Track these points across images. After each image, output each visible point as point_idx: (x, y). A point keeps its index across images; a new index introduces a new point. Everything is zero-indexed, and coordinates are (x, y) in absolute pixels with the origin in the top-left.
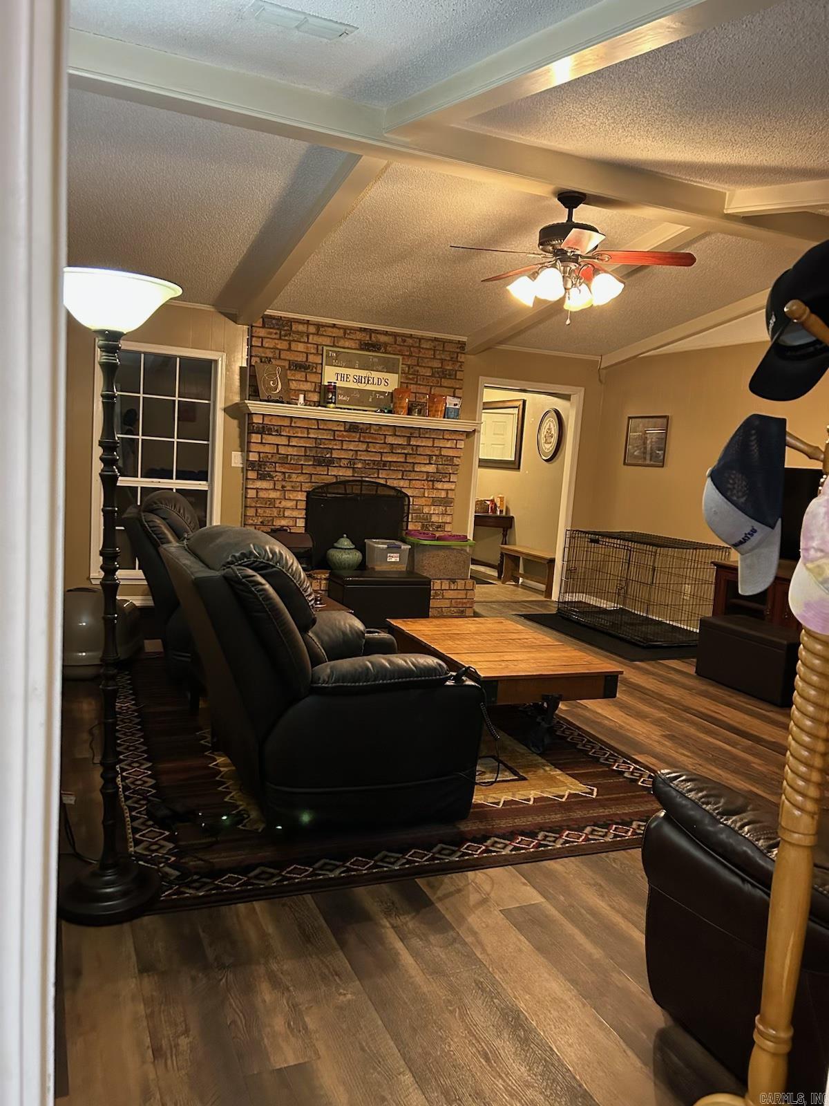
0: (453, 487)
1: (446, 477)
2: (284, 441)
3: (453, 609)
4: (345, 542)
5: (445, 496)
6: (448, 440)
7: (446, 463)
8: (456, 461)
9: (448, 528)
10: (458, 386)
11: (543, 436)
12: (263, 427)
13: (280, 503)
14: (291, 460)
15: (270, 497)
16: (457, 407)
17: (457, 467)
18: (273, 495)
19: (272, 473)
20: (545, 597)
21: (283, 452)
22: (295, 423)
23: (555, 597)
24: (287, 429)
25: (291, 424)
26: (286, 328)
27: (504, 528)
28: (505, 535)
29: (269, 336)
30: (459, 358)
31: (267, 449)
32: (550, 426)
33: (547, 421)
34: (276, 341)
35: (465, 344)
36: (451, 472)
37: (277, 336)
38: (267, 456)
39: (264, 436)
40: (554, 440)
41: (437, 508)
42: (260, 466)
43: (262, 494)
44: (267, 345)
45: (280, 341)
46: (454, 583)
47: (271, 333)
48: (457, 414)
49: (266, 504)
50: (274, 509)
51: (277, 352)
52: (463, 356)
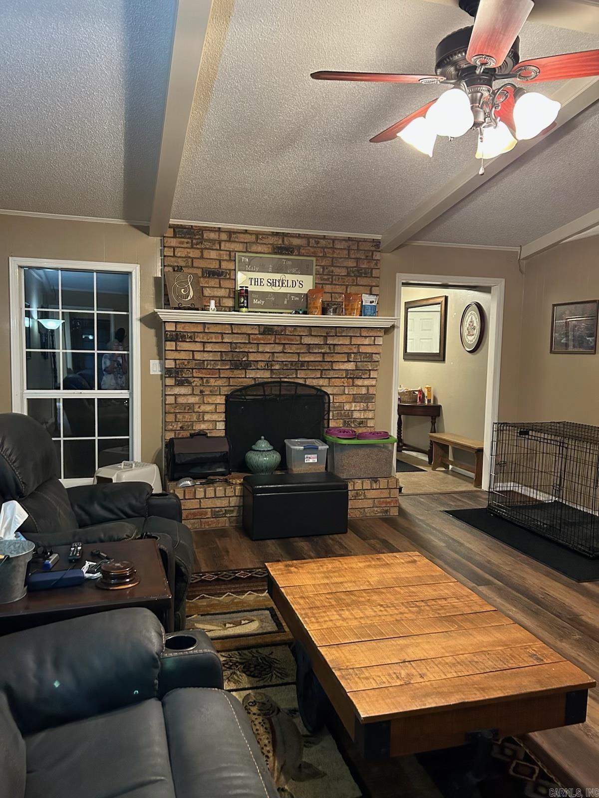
0: (374, 383)
1: (366, 373)
2: (198, 347)
3: (376, 509)
4: (263, 444)
5: (366, 392)
6: (366, 337)
7: (365, 360)
8: (376, 358)
9: (371, 423)
10: (374, 284)
11: (465, 329)
12: (177, 334)
13: (199, 407)
14: (207, 366)
15: (189, 402)
16: (373, 304)
17: (377, 363)
18: (192, 400)
19: (189, 379)
20: (475, 486)
21: (199, 358)
22: (208, 329)
23: (485, 486)
24: (201, 335)
25: (204, 330)
26: (197, 237)
27: (432, 417)
28: (433, 423)
29: (180, 245)
30: (374, 256)
31: (183, 356)
32: (472, 319)
33: (469, 314)
34: (188, 250)
35: (380, 242)
36: (370, 368)
37: (189, 245)
38: (184, 363)
39: (178, 343)
40: (476, 332)
41: (358, 404)
42: (177, 373)
43: (181, 400)
44: (179, 255)
45: (192, 250)
46: (376, 482)
47: (182, 243)
48: (374, 311)
49: (185, 409)
50: (194, 414)
51: (190, 260)
52: (378, 253)
